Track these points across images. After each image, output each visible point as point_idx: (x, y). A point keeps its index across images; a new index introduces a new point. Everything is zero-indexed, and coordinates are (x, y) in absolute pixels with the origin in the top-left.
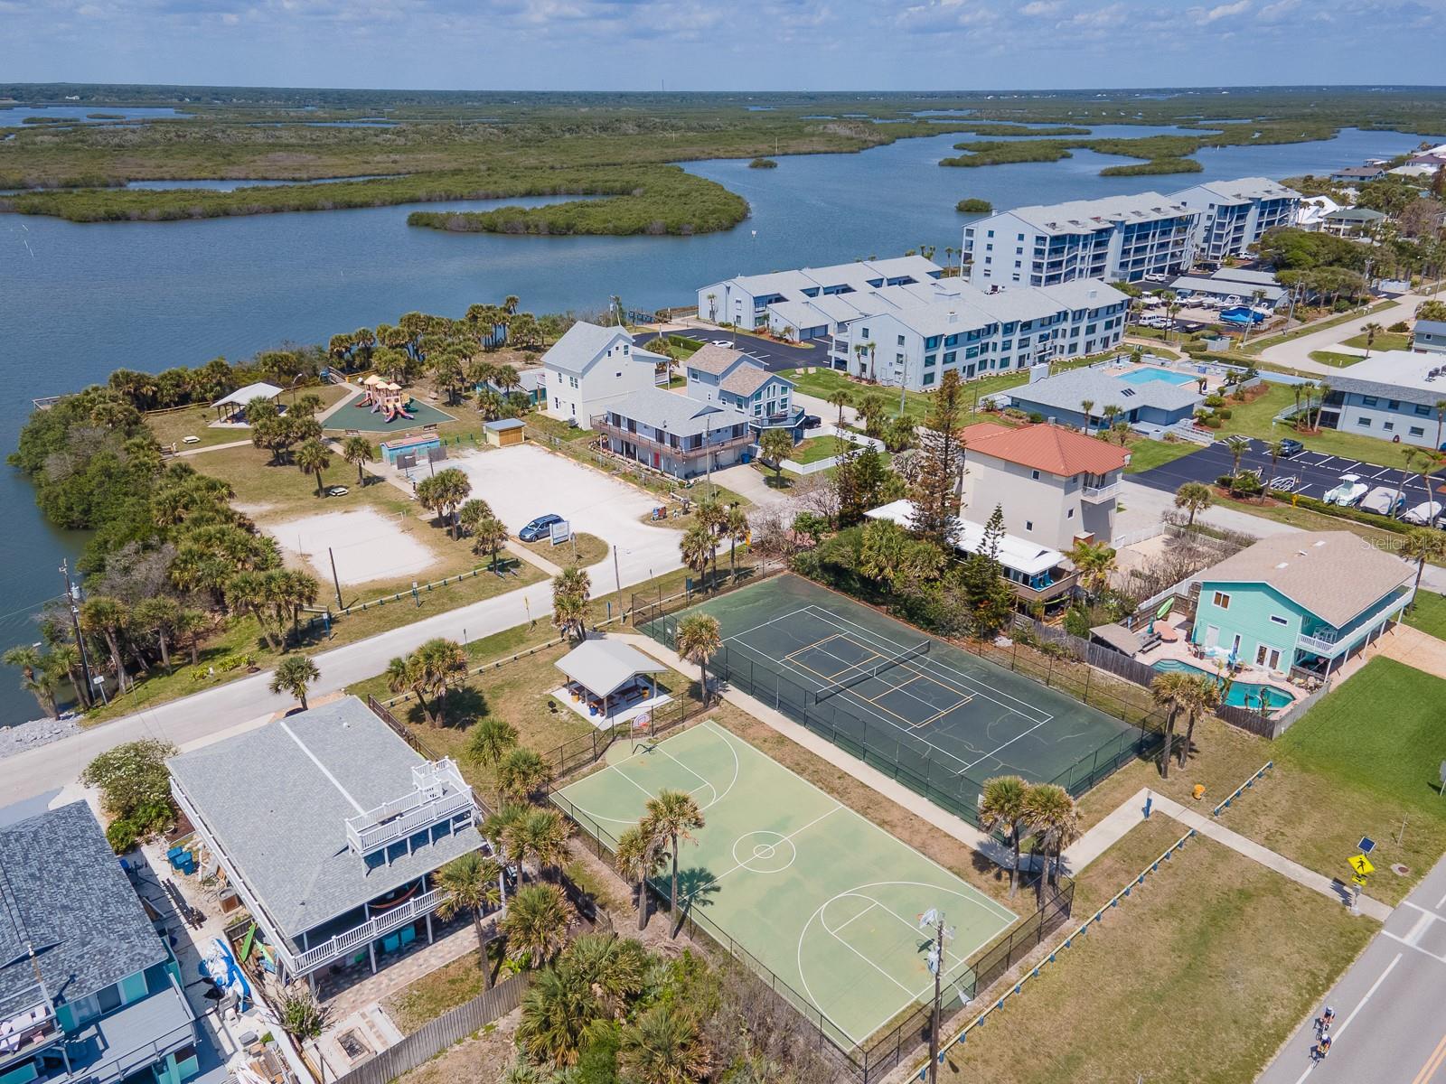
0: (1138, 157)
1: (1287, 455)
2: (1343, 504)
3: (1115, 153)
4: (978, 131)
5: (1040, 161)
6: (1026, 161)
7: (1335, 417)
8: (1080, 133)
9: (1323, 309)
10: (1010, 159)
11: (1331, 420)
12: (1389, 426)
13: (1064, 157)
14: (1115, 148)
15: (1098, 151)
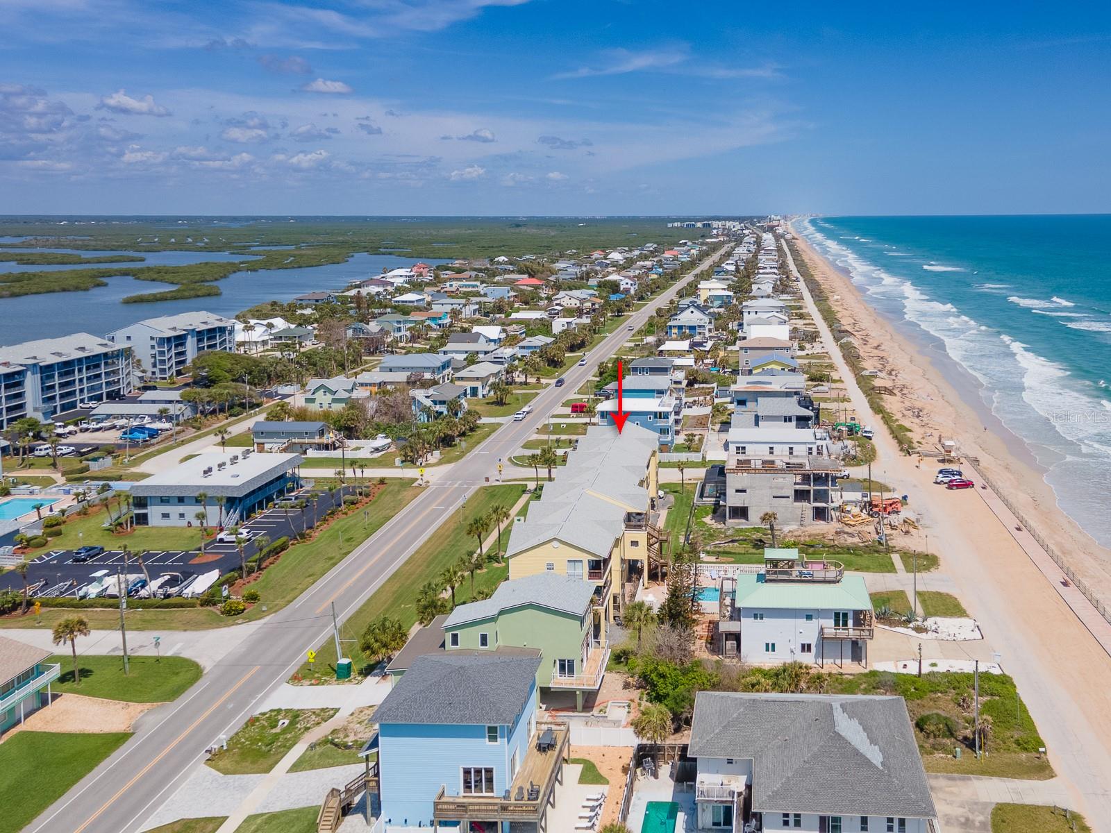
0: (172, 283)
1: (84, 560)
2: (93, 596)
3: (153, 280)
4: (21, 260)
5: (69, 291)
6: (53, 291)
7: (145, 517)
8: (132, 260)
9: (221, 416)
10: (34, 291)
11: (142, 519)
12: (182, 515)
13: (98, 285)
14: (158, 275)
15: (138, 278)
